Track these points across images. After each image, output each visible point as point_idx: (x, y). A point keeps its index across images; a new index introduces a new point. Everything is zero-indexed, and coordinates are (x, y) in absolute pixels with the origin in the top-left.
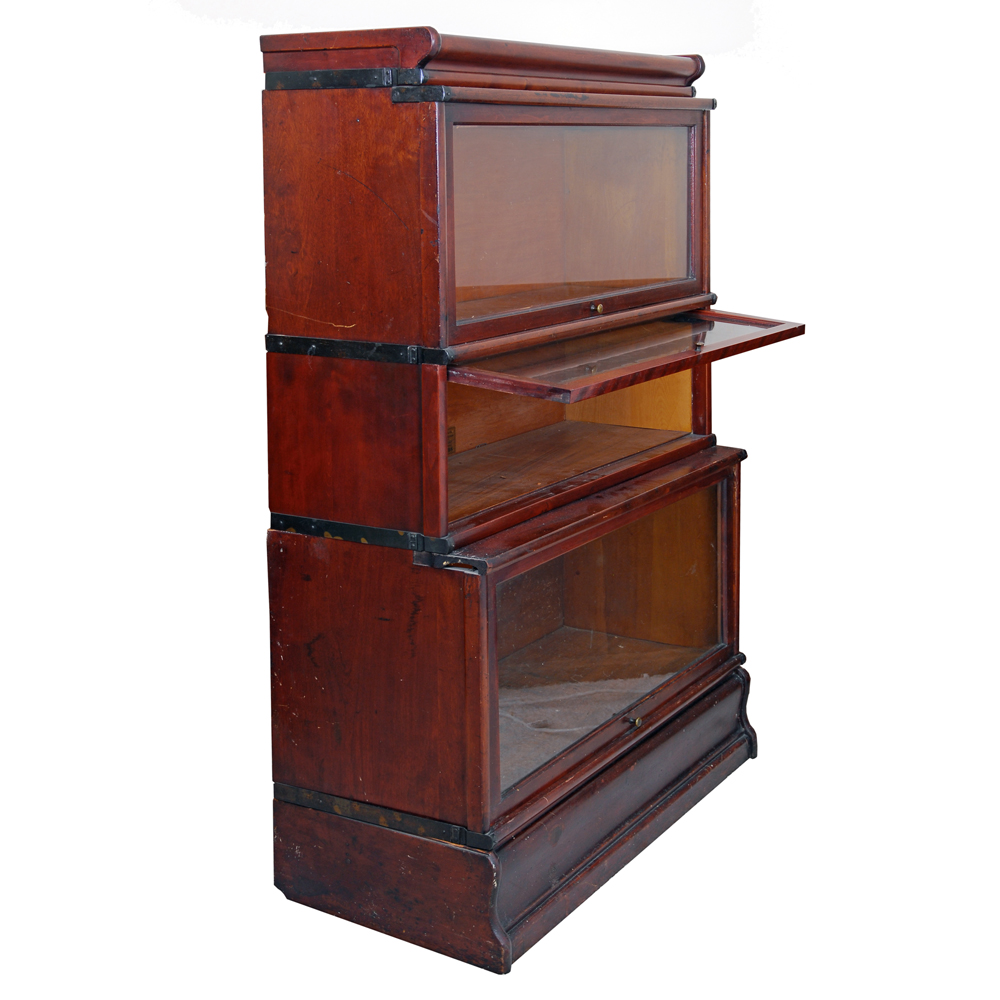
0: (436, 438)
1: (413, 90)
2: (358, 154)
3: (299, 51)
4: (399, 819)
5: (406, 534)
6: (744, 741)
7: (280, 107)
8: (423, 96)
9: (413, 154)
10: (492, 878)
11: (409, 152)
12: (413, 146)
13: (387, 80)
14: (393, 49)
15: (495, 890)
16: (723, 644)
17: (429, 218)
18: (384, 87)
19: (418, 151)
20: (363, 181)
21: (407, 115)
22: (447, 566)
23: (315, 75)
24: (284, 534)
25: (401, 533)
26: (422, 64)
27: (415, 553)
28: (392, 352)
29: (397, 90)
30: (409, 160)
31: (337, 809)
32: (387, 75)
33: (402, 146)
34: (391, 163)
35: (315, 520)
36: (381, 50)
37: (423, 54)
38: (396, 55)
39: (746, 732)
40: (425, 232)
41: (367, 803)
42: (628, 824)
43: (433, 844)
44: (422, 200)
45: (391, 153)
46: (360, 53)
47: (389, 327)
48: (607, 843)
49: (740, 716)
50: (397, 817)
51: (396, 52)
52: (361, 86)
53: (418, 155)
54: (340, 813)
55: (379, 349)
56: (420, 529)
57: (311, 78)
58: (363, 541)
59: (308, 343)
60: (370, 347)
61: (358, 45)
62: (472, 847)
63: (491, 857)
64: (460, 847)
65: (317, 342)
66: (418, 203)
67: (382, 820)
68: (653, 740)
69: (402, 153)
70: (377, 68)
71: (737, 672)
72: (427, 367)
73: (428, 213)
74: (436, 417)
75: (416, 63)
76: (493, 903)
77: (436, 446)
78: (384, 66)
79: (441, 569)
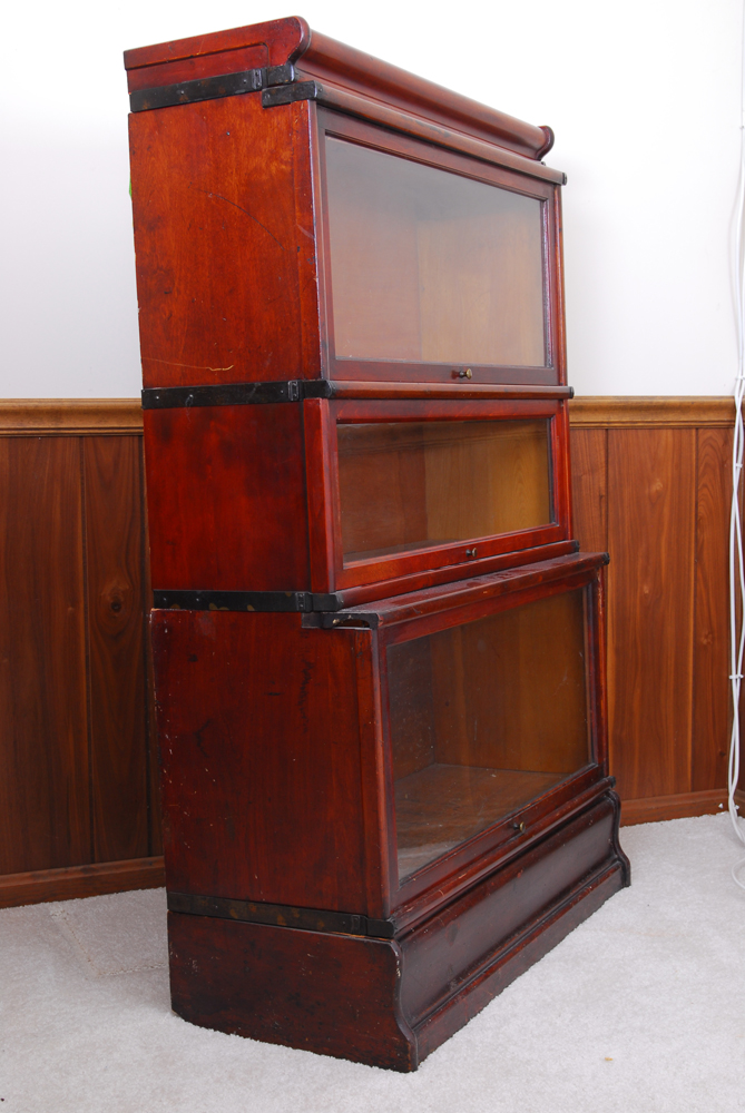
0: (322, 481)
1: (284, 89)
2: (230, 171)
3: (165, 63)
4: (297, 916)
5: (293, 594)
6: (618, 867)
7: (147, 130)
8: (294, 95)
9: (286, 163)
10: (396, 967)
11: (282, 162)
12: (286, 154)
13: (257, 83)
14: (262, 47)
15: (399, 980)
16: (593, 765)
17: (306, 233)
18: (254, 91)
19: (292, 159)
20: (236, 202)
21: (279, 119)
22: (338, 625)
23: (182, 87)
24: (168, 612)
25: (289, 593)
26: (293, 59)
27: (303, 615)
28: (272, 390)
29: (268, 92)
30: (282, 171)
31: (233, 914)
32: (257, 76)
33: (274, 156)
34: (264, 177)
35: (199, 592)
36: (249, 49)
37: (292, 48)
38: (265, 53)
39: (619, 859)
40: (302, 249)
41: (264, 903)
42: (517, 936)
43: (333, 938)
44: (298, 214)
45: (264, 165)
46: (227, 56)
47: (268, 363)
48: (500, 952)
49: (613, 842)
50: (296, 913)
51: (265, 50)
52: (231, 94)
53: (292, 164)
54: (236, 917)
55: (259, 390)
56: (306, 588)
57: (178, 92)
58: (250, 608)
59: (185, 393)
60: (250, 388)
61: (226, 47)
62: (373, 936)
63: (393, 944)
64: (361, 938)
65: (194, 391)
66: (294, 217)
67: (280, 919)
68: (536, 850)
69: (275, 163)
70: (246, 70)
71: (608, 795)
72: (309, 401)
73: (304, 228)
74: (321, 456)
75: (286, 57)
76: (397, 995)
77: (322, 489)
78: (252, 67)
79: (331, 629)
